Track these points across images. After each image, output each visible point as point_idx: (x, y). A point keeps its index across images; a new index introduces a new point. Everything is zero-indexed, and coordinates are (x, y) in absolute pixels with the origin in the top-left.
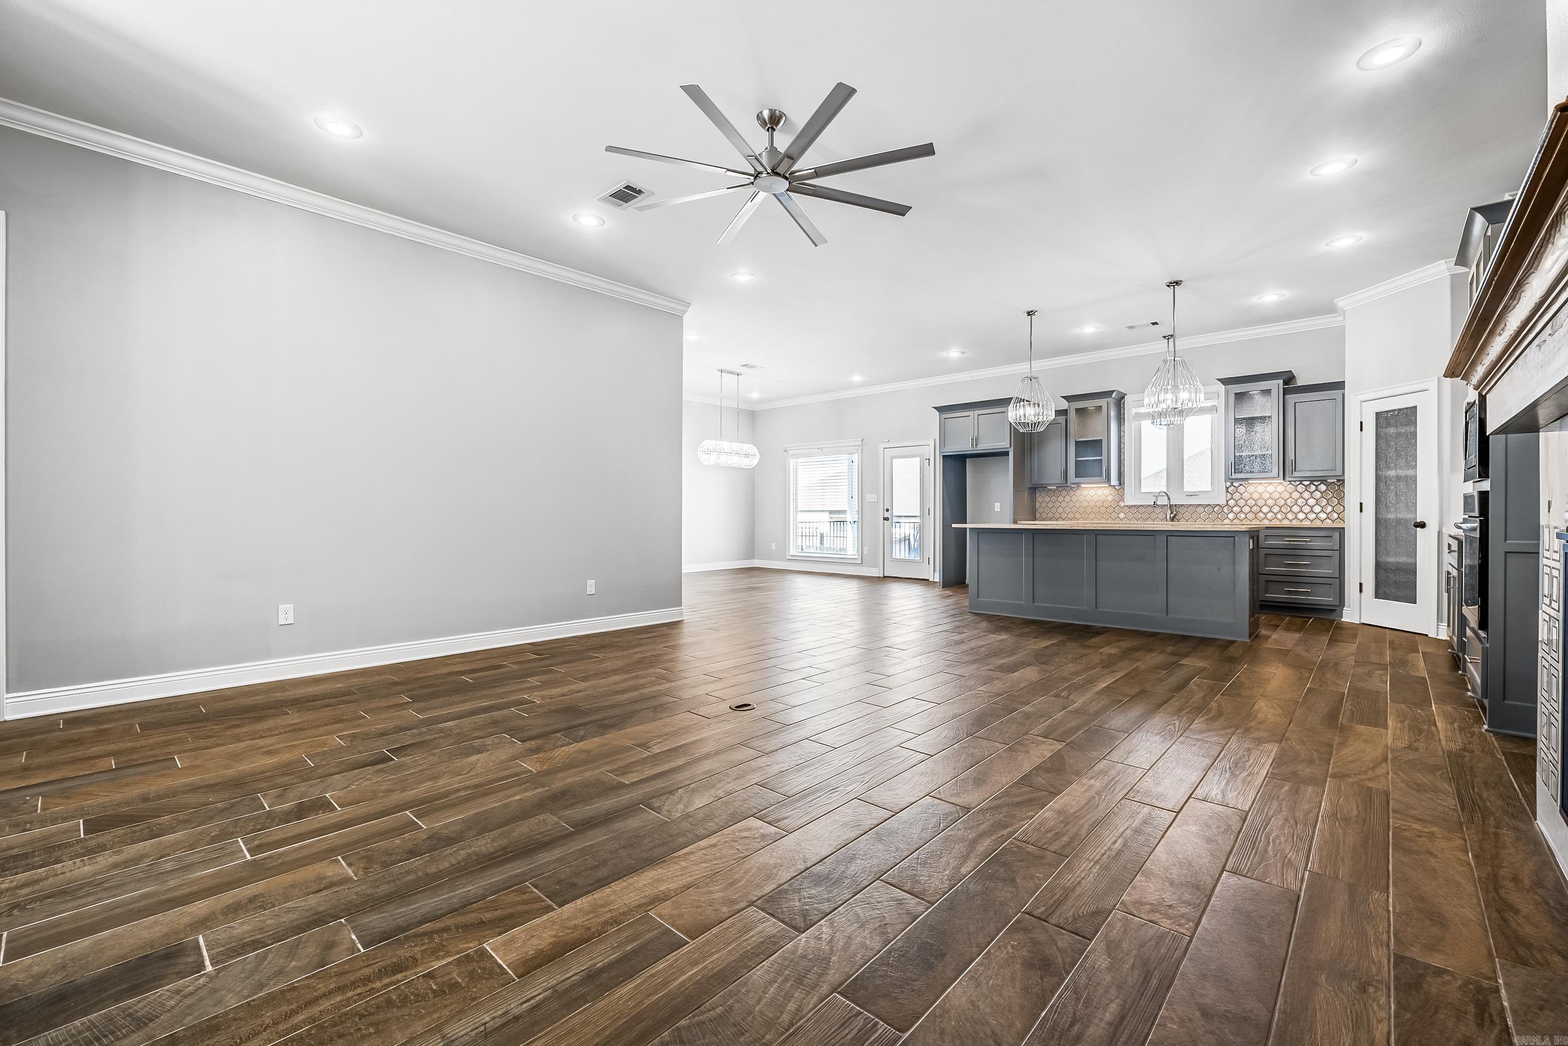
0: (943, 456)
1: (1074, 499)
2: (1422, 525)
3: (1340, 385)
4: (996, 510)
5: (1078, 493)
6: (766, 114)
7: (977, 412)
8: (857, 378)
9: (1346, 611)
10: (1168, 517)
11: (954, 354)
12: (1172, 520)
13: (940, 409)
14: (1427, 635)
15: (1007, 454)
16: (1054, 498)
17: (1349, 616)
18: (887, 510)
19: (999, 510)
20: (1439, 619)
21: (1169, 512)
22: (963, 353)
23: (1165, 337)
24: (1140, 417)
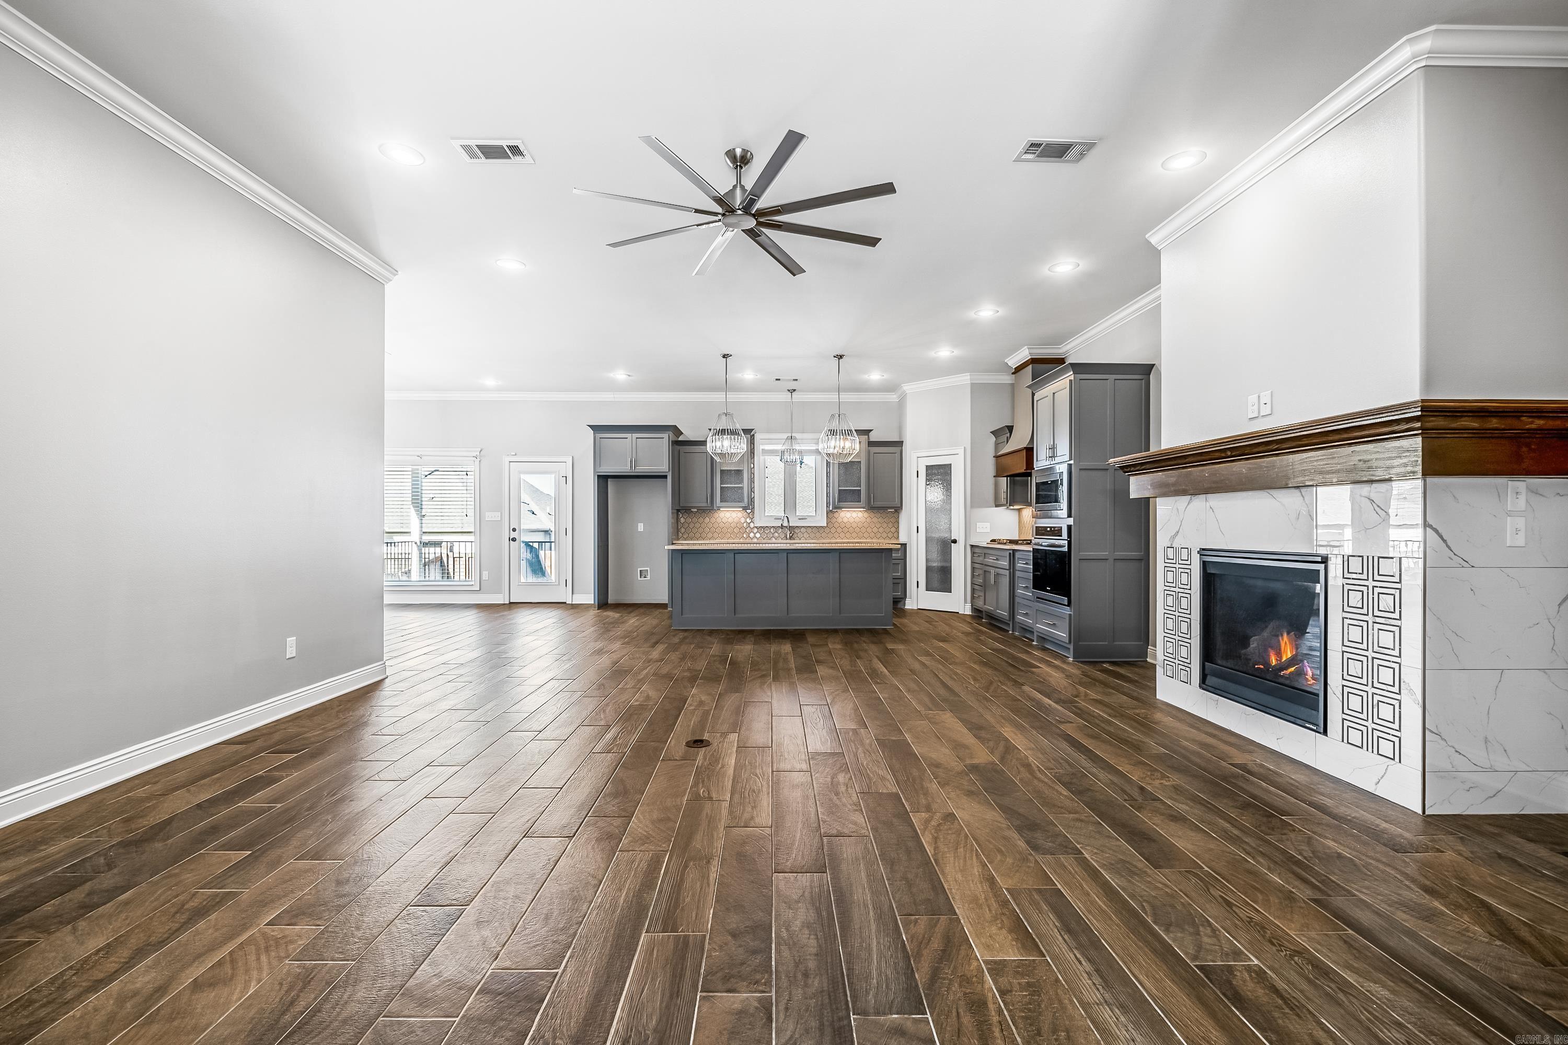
0: (598, 476)
1: (713, 520)
2: (955, 541)
3: (900, 444)
4: (639, 530)
5: (716, 515)
6: (738, 152)
7: (635, 435)
8: (490, 382)
9: (908, 601)
10: (788, 537)
11: (620, 376)
12: (791, 538)
13: (596, 428)
14: (958, 613)
15: (665, 477)
16: (695, 520)
17: (910, 605)
18: (514, 530)
19: (642, 530)
20: (966, 602)
21: (789, 532)
22: (629, 376)
23: (789, 390)
24: (765, 452)
